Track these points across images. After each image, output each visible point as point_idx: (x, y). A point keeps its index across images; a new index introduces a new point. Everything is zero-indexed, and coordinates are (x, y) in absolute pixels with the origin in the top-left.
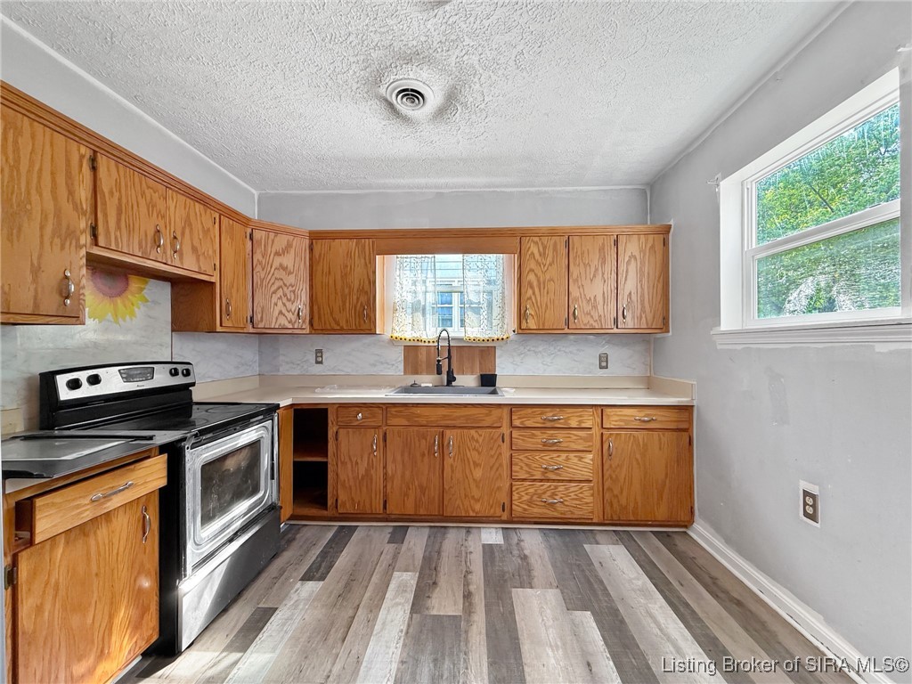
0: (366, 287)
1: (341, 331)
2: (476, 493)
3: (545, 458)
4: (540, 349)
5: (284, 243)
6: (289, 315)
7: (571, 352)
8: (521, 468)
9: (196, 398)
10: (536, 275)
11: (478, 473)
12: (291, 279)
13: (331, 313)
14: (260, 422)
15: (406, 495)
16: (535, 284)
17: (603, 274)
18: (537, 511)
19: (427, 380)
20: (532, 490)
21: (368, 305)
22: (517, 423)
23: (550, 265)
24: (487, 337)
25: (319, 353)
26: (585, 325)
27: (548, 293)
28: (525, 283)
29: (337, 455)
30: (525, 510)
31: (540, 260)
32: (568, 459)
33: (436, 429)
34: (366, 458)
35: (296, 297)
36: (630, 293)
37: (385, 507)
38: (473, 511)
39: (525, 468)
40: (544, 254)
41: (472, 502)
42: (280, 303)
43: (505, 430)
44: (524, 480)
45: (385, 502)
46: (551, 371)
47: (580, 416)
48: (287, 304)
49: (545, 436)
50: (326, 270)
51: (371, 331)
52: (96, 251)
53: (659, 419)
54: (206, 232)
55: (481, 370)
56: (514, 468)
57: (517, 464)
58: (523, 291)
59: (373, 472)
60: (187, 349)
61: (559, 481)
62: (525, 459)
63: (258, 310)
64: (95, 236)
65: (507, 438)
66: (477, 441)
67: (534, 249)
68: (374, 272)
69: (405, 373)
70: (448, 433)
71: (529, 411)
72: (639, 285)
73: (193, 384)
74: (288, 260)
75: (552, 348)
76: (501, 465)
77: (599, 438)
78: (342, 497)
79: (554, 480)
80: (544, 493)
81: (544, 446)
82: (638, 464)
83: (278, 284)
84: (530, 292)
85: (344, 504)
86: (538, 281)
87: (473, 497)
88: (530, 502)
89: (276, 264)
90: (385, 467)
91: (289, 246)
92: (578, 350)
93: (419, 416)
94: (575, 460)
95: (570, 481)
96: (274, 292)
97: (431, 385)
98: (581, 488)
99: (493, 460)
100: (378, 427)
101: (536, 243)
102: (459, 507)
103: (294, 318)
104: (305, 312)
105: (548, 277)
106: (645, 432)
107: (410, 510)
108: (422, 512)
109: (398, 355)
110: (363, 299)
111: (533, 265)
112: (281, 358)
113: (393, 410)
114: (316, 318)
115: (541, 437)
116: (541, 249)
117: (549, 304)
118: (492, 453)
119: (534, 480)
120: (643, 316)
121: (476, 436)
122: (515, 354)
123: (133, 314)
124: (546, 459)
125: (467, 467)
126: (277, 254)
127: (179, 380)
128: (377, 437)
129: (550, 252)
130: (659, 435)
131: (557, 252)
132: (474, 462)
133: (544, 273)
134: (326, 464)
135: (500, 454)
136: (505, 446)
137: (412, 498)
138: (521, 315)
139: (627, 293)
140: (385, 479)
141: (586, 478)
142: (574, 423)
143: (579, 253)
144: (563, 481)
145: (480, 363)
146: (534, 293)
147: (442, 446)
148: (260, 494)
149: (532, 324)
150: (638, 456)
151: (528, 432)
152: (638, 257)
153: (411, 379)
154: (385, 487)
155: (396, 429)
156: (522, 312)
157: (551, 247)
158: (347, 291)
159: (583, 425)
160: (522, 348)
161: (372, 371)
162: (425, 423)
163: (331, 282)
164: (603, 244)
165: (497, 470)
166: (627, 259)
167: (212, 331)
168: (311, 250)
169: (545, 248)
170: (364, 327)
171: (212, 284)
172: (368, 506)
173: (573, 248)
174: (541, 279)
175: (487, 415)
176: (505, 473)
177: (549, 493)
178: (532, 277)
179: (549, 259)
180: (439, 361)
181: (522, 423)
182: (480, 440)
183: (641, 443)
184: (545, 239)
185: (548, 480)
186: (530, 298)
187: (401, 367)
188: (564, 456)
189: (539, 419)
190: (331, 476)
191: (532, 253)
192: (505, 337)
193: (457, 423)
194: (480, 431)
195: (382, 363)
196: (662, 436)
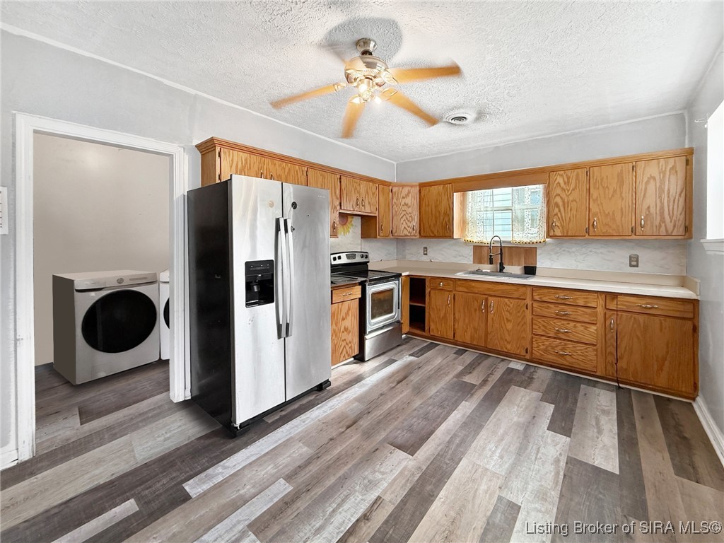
0: (448, 212)
1: (435, 237)
2: (508, 338)
3: (558, 323)
4: (574, 249)
5: (407, 191)
6: (409, 229)
7: (601, 253)
8: (540, 327)
9: (369, 269)
10: (561, 198)
11: (509, 326)
12: (410, 210)
13: (430, 227)
14: (393, 280)
15: (466, 331)
16: (561, 204)
17: (621, 193)
18: (551, 358)
19: (487, 268)
20: (547, 343)
21: (449, 221)
22: (537, 298)
23: (573, 190)
24: (528, 241)
25: (425, 248)
26: (604, 233)
27: (571, 210)
28: (552, 205)
29: (430, 303)
30: (542, 355)
31: (565, 187)
32: (575, 326)
33: (483, 296)
34: (444, 307)
35: (412, 219)
36: (649, 207)
37: (454, 337)
38: (506, 348)
39: (542, 328)
40: (568, 182)
41: (506, 343)
42: (404, 223)
43: (529, 301)
44: (541, 335)
45: (454, 334)
46: (582, 266)
47: (586, 298)
48: (408, 223)
49: (557, 309)
50: (427, 203)
51: (451, 236)
52: (341, 211)
53: (661, 307)
54: (373, 194)
55: (525, 263)
56: (534, 327)
57: (536, 325)
58: (551, 210)
59: (447, 315)
60: (367, 246)
61: (569, 340)
62: (543, 323)
63: (394, 227)
64: (341, 206)
65: (530, 307)
66: (509, 306)
67: (560, 180)
68: (453, 203)
69: (474, 263)
70: (491, 299)
71: (546, 291)
72: (658, 201)
73: (368, 262)
74: (408, 200)
75: (584, 250)
76: (525, 323)
77: (602, 315)
78: (432, 326)
79: (565, 340)
80: (556, 347)
81: (557, 315)
82: (638, 338)
83: (404, 213)
84: (556, 210)
85: (433, 330)
86: (563, 202)
87: (506, 340)
88: (546, 351)
89: (403, 203)
90: (454, 314)
91: (409, 192)
92: (609, 251)
93: (473, 287)
94: (582, 328)
95: (578, 342)
96: (402, 217)
97: (489, 271)
98: (586, 349)
99: (520, 320)
100: (451, 291)
101: (562, 175)
102: (497, 344)
103: (411, 230)
104: (417, 227)
105: (571, 199)
106: (646, 316)
107: (468, 340)
108: (475, 343)
109: (469, 252)
110: (446, 219)
111: (558, 191)
112: (407, 251)
113: (459, 283)
114: (422, 230)
115: (554, 309)
116: (566, 180)
117: (572, 218)
118: (519, 314)
119: (550, 337)
120: (663, 225)
121: (508, 303)
122: (552, 253)
123: (349, 232)
124: (558, 325)
125: (502, 322)
126: (403, 198)
127: (364, 260)
128: (450, 297)
129: (573, 181)
130: (660, 320)
131: (579, 181)
132: (507, 319)
133: (568, 196)
134: (424, 308)
135: (525, 316)
136: (528, 313)
137: (469, 333)
138: (550, 226)
139: (645, 207)
140: (454, 321)
141: (591, 342)
142: (581, 302)
143: (599, 179)
144: (572, 341)
145: (525, 259)
146: (560, 211)
147: (486, 306)
148: (393, 314)
149: (558, 232)
150: (639, 334)
151: (545, 305)
152: (657, 178)
153: (477, 267)
154: (454, 325)
155: (461, 293)
156: (550, 224)
157: (574, 179)
158: (438, 215)
159: (589, 305)
160: (558, 249)
161: (454, 260)
162: (476, 292)
163: (430, 211)
164: (622, 170)
165: (523, 325)
166: (645, 179)
167: (376, 237)
168: (420, 192)
169: (568, 178)
170: (447, 235)
171: (376, 217)
172: (445, 333)
173: (593, 177)
174: (566, 201)
175: (515, 291)
176: (528, 328)
177: (560, 347)
178: (558, 200)
179: (572, 186)
180: (491, 256)
181: (540, 298)
182: (511, 306)
183: (642, 325)
184: (569, 172)
185: (560, 339)
186: (556, 214)
187: (472, 258)
188: (572, 324)
189: (553, 297)
190: (427, 314)
191: (559, 183)
192: (542, 241)
193: (496, 293)
194: (511, 300)
195: (460, 256)
196: (663, 322)
